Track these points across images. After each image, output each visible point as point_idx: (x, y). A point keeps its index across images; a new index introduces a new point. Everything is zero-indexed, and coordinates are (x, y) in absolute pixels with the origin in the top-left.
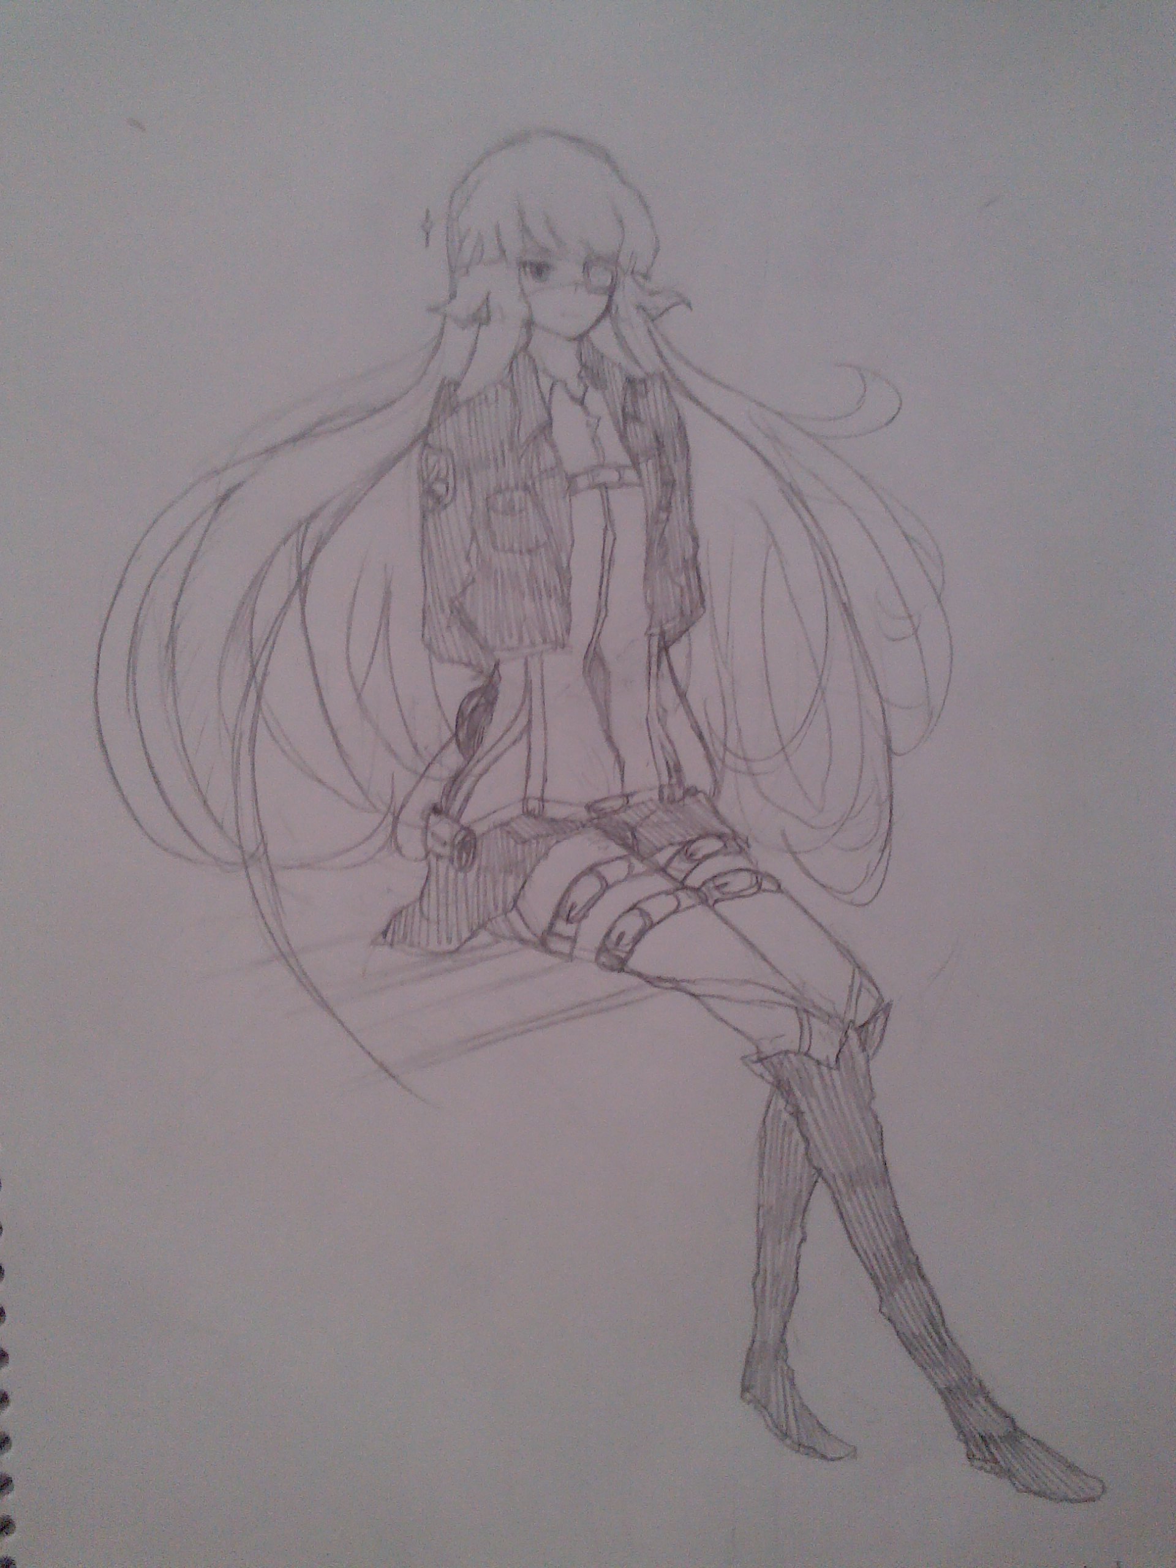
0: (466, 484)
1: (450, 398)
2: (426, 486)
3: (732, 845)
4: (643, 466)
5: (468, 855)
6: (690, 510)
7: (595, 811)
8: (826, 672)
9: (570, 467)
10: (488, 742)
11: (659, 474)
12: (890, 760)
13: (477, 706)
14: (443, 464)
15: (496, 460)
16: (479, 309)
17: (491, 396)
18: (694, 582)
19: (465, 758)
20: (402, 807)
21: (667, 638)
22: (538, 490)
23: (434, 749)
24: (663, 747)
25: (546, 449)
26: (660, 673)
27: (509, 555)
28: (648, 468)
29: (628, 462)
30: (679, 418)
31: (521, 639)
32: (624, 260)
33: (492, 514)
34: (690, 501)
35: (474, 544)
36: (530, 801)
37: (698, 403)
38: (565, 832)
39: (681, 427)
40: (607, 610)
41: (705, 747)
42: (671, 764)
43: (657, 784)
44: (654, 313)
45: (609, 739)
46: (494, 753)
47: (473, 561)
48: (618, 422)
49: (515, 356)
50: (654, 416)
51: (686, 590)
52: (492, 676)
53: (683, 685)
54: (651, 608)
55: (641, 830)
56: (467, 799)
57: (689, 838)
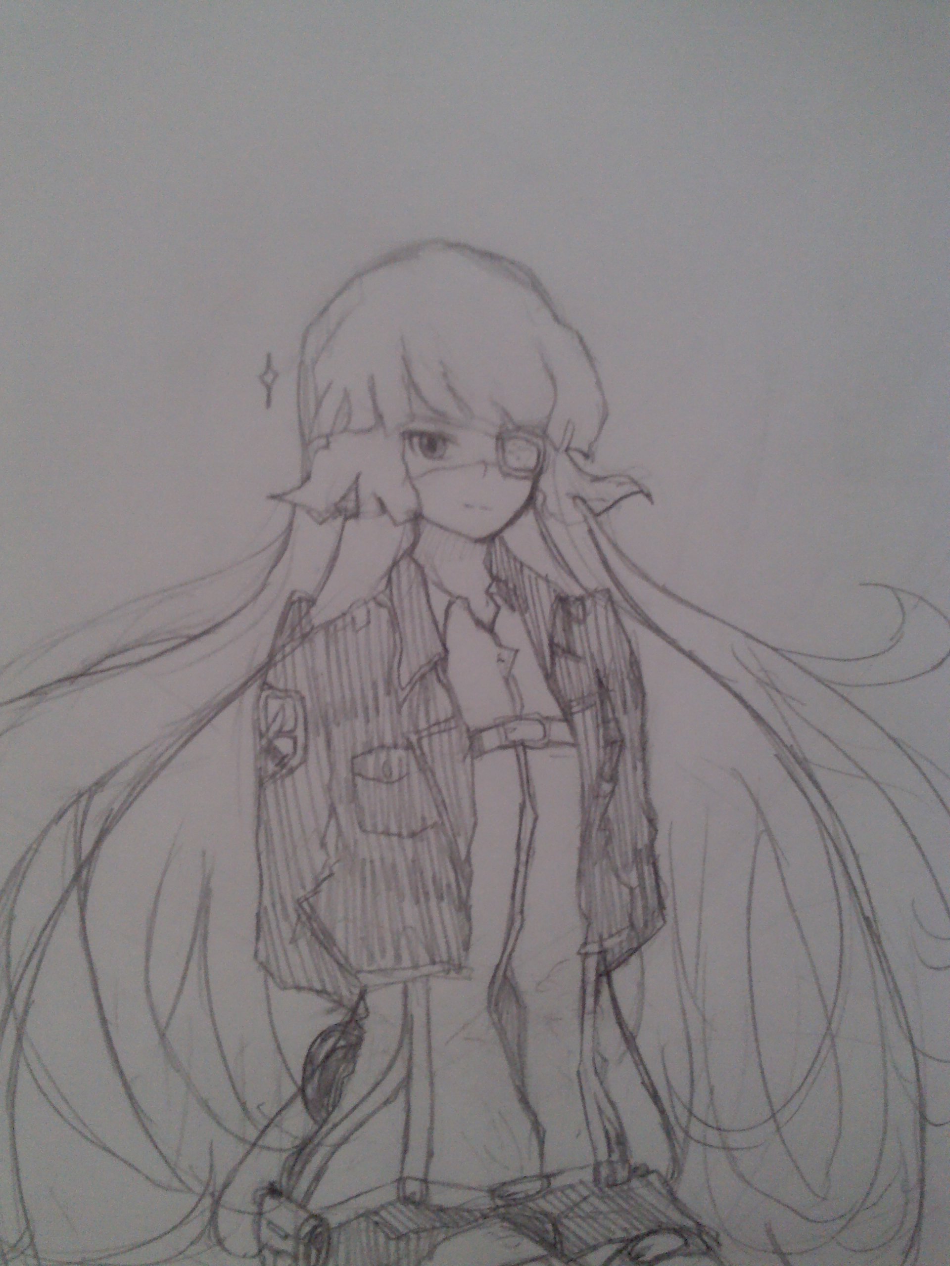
0: (321, 741)
1: (301, 619)
2: (264, 742)
3: (696, 1243)
4: (578, 719)
5: (319, 1251)
6: (645, 784)
7: (501, 1197)
8: (837, 1012)
9: (474, 719)
10: (347, 1103)
11: (601, 731)
12: (923, 1129)
13: (333, 1050)
14: (289, 712)
15: (366, 709)
16: (343, 498)
17: (360, 615)
18: (649, 882)
19: (316, 1122)
20: (226, 1186)
21: (609, 957)
22: (426, 749)
23: (270, 1110)
24: (600, 1110)
25: (440, 692)
26: (598, 1009)
27: (383, 839)
28: (585, 721)
29: (556, 711)
30: (632, 653)
31: (398, 957)
32: (555, 432)
33: (359, 780)
34: (646, 770)
35: (333, 822)
36: (409, 1182)
37: (658, 631)
38: (458, 1226)
39: (634, 663)
40: (523, 920)
41: (662, 1112)
42: (612, 1134)
43: (591, 1160)
44: (598, 507)
45: (524, 1100)
46: (358, 1115)
47: (331, 848)
48: (544, 658)
49: (395, 564)
50: (595, 648)
51: (637, 891)
52: (354, 1010)
53: (630, 1023)
54: (587, 918)
55: (565, 1221)
56: (317, 1178)
57: (635, 1233)
